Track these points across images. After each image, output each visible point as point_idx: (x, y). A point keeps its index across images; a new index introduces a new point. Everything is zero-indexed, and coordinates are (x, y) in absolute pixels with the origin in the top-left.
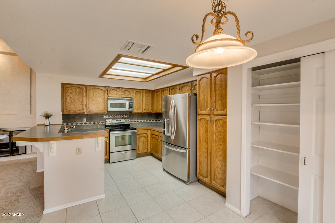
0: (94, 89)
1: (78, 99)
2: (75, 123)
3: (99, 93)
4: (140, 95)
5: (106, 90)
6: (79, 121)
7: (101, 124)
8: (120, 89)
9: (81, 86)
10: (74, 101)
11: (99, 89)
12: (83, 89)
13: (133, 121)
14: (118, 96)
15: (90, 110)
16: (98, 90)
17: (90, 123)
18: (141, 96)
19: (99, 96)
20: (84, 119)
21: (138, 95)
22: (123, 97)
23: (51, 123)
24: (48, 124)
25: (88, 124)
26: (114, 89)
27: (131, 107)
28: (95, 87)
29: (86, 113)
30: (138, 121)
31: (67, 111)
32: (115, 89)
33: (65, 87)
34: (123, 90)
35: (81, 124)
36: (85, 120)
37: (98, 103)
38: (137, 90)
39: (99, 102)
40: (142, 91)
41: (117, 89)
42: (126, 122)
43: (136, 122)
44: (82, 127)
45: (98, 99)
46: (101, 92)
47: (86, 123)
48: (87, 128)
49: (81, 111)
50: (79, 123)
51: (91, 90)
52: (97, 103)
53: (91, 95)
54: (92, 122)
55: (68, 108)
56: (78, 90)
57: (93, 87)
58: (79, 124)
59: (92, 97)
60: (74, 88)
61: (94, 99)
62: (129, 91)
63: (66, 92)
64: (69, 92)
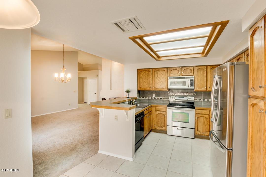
0: (158, 70)
1: (147, 80)
2: (148, 97)
3: (162, 74)
4: (204, 72)
5: (168, 71)
6: (151, 96)
7: (167, 99)
8: (181, 68)
9: (149, 70)
10: (145, 81)
11: (162, 70)
12: (150, 72)
13: (198, 99)
14: (178, 74)
15: (155, 88)
16: (161, 71)
17: (158, 98)
18: (205, 73)
19: (162, 76)
20: (154, 95)
21: (201, 72)
22: (183, 75)
23: (130, 96)
24: (128, 97)
25: (156, 99)
26: (175, 69)
27: (191, 85)
28: (159, 69)
29: (152, 90)
30: (204, 100)
31: (140, 89)
32: (176, 69)
33: (139, 71)
34: (184, 69)
35: (152, 98)
36: (154, 96)
37: (162, 82)
38: (199, 67)
39: (162, 81)
40: (206, 67)
41: (178, 69)
42: (189, 100)
43: (202, 100)
44: (152, 101)
45: (162, 79)
46: (163, 73)
47: (155, 98)
48: (156, 102)
49: (149, 89)
50: (150, 97)
51: (156, 72)
52: (161, 82)
53: (156, 75)
54: (160, 98)
55: (141, 86)
56: (147, 73)
57: (157, 69)
58: (150, 99)
59: (156, 78)
60: (144, 71)
61: (158, 79)
62: (190, 69)
63: (140, 75)
64: (142, 75)
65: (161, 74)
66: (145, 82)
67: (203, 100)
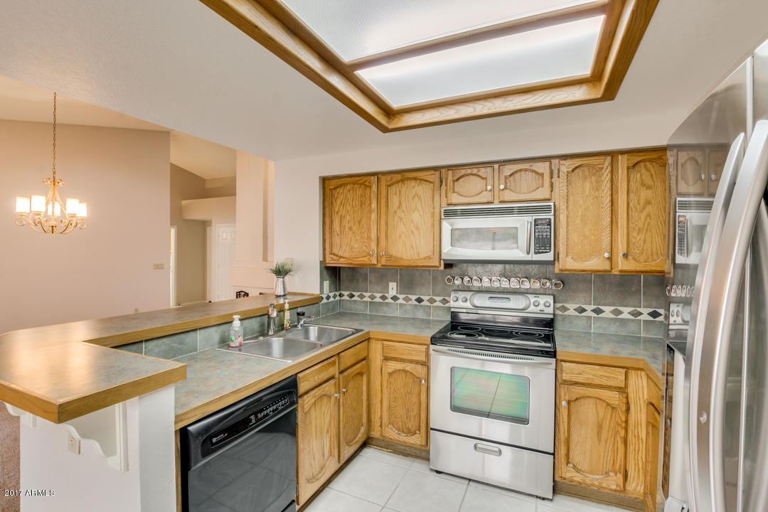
0: (403, 181)
1: (359, 222)
2: (369, 294)
3: (416, 195)
4: (599, 182)
5: (441, 182)
6: (379, 289)
7: (441, 305)
8: (496, 166)
9: (366, 178)
10: (350, 229)
11: (415, 179)
12: (370, 187)
13: (572, 307)
14: (486, 197)
15: (391, 256)
16: (413, 183)
17: (407, 299)
18: (606, 185)
19: (419, 204)
20: (390, 283)
21: (588, 185)
22: (506, 199)
23: (289, 291)
24: (282, 293)
25: (401, 301)
26: (469, 171)
27: (542, 243)
28: (404, 176)
29: (379, 266)
30: (598, 311)
31: (332, 259)
32: (475, 171)
33: (330, 186)
34: (508, 170)
35: (384, 298)
36: (393, 288)
37: (415, 232)
38: (577, 162)
39: (417, 228)
40: (609, 158)
41: (483, 172)
42: (532, 308)
43: (589, 313)
44: (385, 309)
45: (416, 216)
46: (423, 190)
47: (395, 298)
48: (398, 313)
49: (365, 260)
50: (378, 295)
51: (394, 188)
52: (412, 232)
53: (394, 201)
54: (414, 297)
55: (335, 251)
56: (360, 192)
57: (399, 177)
58: (378, 300)
59: (395, 213)
60: (349, 187)
61: (401, 219)
62: (536, 173)
63: (332, 204)
64: (339, 201)
65: (413, 198)
66: (350, 233)
67: (594, 311)
